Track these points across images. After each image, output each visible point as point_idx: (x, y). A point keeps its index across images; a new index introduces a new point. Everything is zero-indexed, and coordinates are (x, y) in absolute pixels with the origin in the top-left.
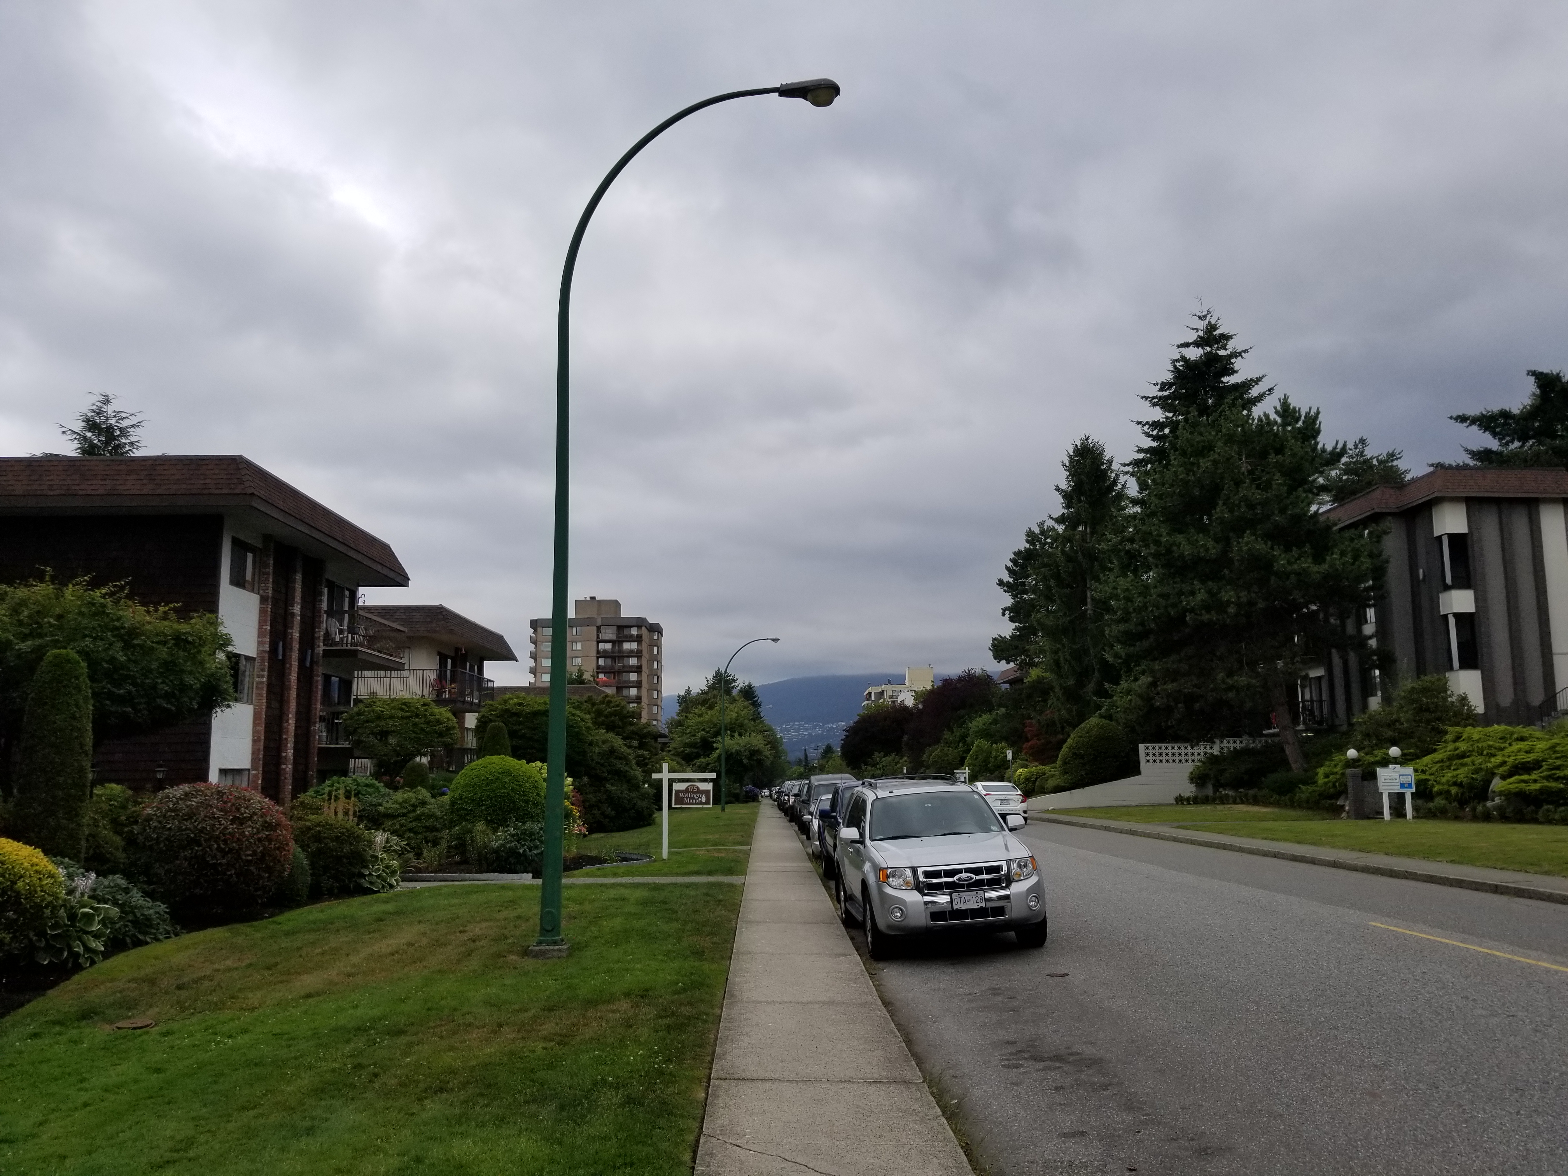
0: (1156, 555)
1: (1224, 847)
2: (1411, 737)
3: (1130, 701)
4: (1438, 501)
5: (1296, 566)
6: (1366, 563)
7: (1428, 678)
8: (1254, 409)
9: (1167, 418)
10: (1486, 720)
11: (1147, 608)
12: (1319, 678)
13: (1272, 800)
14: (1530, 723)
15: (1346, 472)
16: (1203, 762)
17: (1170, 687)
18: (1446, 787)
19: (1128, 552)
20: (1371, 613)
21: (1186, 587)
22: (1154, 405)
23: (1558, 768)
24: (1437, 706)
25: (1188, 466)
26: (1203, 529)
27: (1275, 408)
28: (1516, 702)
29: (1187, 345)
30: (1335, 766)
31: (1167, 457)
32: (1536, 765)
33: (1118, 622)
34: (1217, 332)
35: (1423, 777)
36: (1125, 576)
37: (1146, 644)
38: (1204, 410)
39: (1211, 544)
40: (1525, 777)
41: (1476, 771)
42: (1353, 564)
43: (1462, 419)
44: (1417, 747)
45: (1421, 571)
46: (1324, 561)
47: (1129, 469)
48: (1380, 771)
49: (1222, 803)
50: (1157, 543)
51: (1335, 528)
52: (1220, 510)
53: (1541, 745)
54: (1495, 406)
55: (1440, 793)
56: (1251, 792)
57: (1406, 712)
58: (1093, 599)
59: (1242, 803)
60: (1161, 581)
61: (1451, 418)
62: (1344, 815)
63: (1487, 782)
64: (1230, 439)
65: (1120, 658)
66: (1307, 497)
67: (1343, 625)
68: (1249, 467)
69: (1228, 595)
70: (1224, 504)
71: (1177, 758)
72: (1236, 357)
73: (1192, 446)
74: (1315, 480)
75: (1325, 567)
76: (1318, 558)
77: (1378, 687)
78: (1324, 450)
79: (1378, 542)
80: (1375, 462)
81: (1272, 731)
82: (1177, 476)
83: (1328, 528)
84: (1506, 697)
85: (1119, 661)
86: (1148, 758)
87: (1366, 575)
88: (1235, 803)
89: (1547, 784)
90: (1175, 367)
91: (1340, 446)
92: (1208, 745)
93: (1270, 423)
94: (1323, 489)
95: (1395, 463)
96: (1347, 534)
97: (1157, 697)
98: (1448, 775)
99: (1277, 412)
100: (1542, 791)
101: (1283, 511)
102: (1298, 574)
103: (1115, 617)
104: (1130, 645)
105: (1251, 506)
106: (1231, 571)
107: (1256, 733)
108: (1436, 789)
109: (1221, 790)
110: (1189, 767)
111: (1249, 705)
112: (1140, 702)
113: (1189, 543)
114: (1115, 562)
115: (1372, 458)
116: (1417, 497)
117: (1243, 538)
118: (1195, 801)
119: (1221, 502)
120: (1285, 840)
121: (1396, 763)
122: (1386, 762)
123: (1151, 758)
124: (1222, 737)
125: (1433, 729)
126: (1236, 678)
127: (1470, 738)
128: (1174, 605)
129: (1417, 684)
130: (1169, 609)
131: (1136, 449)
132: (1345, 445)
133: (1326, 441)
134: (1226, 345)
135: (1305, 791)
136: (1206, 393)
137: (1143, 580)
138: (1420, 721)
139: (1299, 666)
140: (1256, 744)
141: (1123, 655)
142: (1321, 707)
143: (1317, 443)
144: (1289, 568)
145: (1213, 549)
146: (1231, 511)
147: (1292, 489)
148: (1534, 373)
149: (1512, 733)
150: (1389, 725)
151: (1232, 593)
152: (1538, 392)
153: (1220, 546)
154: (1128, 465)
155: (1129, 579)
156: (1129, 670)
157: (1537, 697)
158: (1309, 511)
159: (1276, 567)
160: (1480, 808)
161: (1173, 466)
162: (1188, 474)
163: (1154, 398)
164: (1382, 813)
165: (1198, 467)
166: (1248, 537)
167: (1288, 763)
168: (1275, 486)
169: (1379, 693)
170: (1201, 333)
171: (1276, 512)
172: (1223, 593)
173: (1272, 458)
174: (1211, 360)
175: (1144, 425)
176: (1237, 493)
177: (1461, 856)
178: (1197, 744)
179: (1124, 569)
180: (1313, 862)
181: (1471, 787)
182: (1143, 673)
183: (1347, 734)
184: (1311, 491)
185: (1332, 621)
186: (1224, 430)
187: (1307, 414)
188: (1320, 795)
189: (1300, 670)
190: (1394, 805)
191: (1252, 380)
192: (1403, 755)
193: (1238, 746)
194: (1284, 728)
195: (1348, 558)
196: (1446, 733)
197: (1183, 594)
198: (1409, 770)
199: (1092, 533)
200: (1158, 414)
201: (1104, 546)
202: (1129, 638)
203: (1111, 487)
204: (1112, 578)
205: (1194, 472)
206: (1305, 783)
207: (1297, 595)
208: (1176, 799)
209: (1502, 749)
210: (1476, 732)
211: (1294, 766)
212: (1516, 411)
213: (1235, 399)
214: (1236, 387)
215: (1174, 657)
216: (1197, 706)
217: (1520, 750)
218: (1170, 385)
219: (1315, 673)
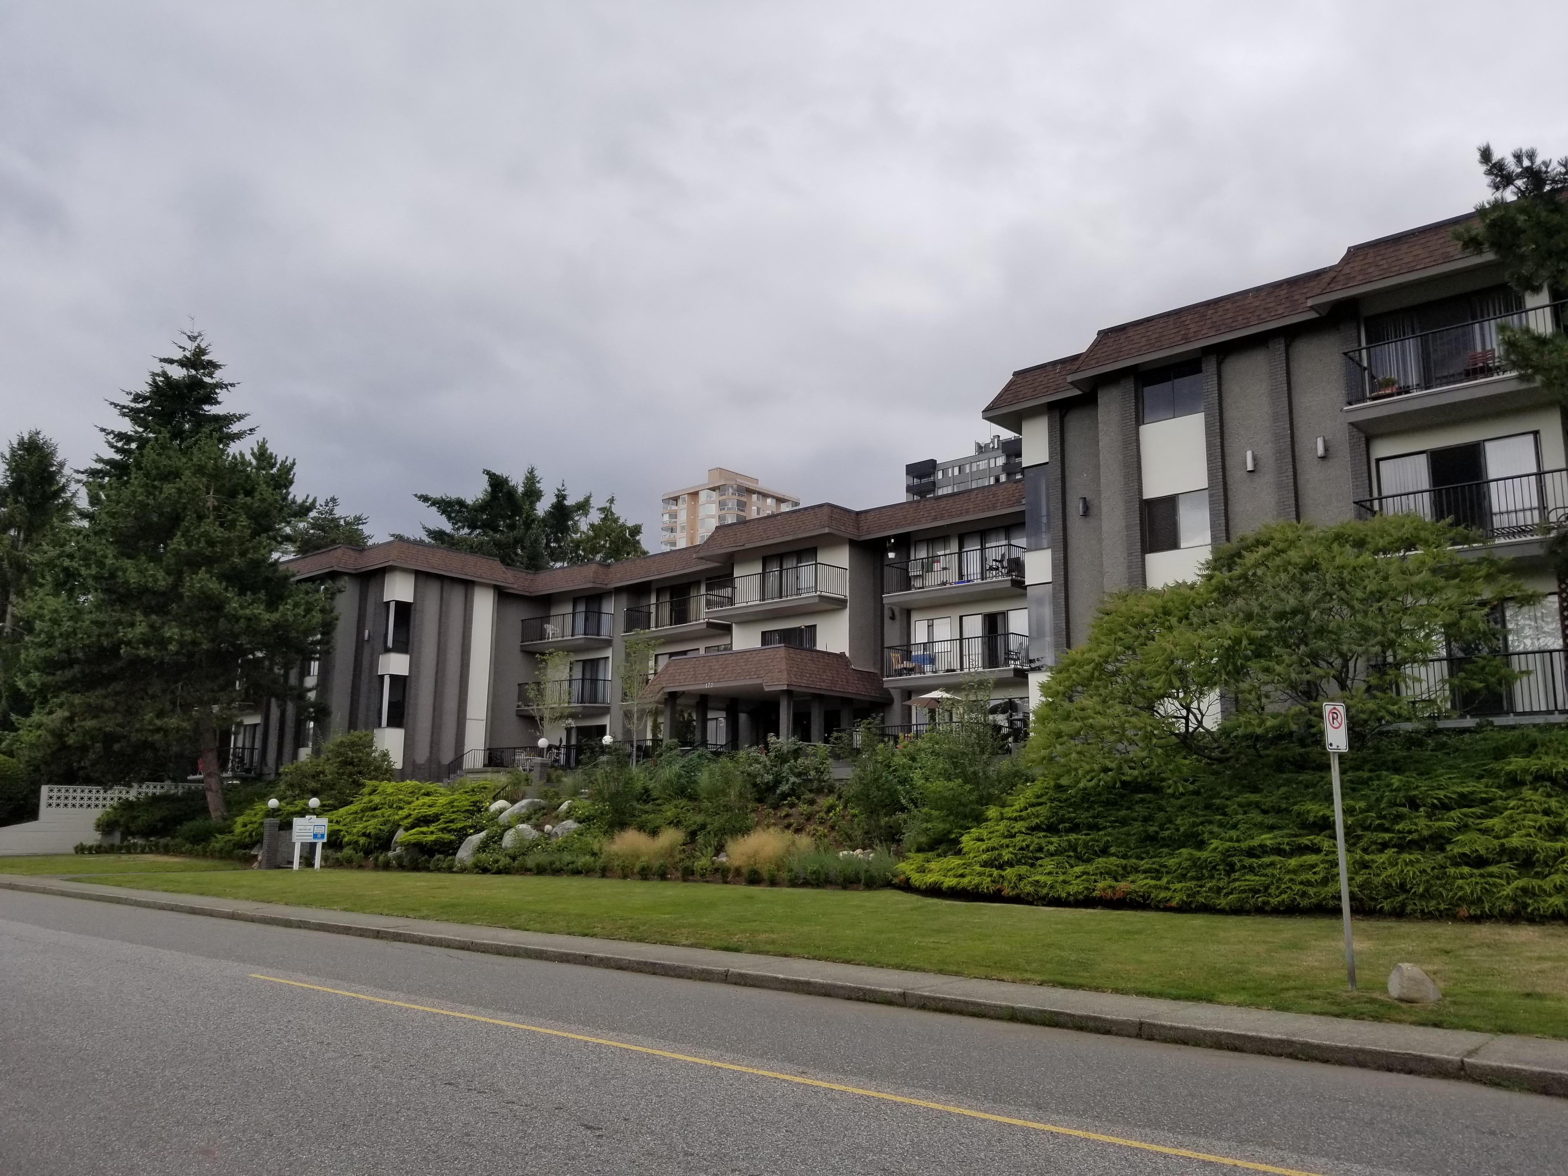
0: (96, 578)
1: (118, 901)
2: (332, 789)
3: (40, 736)
4: (391, 569)
5: (248, 612)
6: (317, 617)
7: (357, 733)
8: (232, 444)
9: (136, 432)
10: (402, 775)
11: (76, 635)
12: (255, 725)
13: (183, 849)
14: (438, 779)
15: (314, 526)
16: (115, 809)
17: (90, 724)
18: (355, 838)
19: (66, 570)
20: (315, 666)
21: (125, 617)
22: (124, 415)
23: (452, 821)
24: (360, 760)
25: (150, 489)
26: (156, 558)
27: (252, 449)
28: (430, 760)
29: (171, 361)
30: (255, 815)
31: (128, 474)
32: (435, 818)
33: (41, 645)
34: (206, 358)
35: (337, 827)
36: (56, 595)
37: (68, 674)
38: (178, 434)
39: (161, 575)
40: (425, 829)
41: (385, 823)
42: (305, 616)
43: (425, 499)
44: (336, 799)
45: (367, 632)
46: (277, 610)
47: (83, 477)
48: (297, 821)
49: (129, 852)
50: (101, 564)
51: (292, 579)
52: (177, 542)
53: (442, 800)
54: (453, 494)
55: (349, 844)
56: (163, 841)
57: (331, 764)
58: (13, 616)
59: (151, 852)
60: (98, 607)
61: (416, 495)
62: (256, 864)
63: (392, 833)
64: (200, 470)
65: (34, 687)
66: (269, 544)
67: (286, 676)
68: (216, 503)
69: (172, 631)
70: (183, 536)
71: (85, 802)
72: (222, 388)
73: (157, 468)
74: (280, 529)
75: (275, 616)
76: (272, 606)
77: (311, 738)
78: (294, 502)
79: (332, 599)
80: (342, 522)
81: (198, 777)
82: (135, 497)
83: (287, 578)
84: (422, 755)
85: (32, 690)
86: (50, 801)
87: (314, 629)
88: (143, 852)
89: (441, 835)
90: (154, 381)
91: (310, 500)
92: (124, 789)
93: (244, 463)
94: (288, 539)
95: (360, 527)
96: (304, 587)
97: (71, 734)
98: (359, 826)
99: (253, 454)
100: (435, 842)
101: (243, 554)
102: (249, 619)
103: (37, 640)
104: (48, 674)
105: (211, 543)
106: (179, 607)
107: (177, 779)
108: (346, 839)
109: (130, 838)
110: (97, 813)
111: (175, 749)
112: (50, 738)
113: (138, 571)
114: (48, 578)
115: (340, 518)
116: (372, 562)
117: (197, 574)
118: (98, 850)
119: (179, 533)
120: (187, 892)
121: (314, 814)
122: (302, 813)
123: (54, 801)
124: (141, 782)
125: (354, 782)
126: (166, 720)
127: (384, 791)
128: (107, 635)
129: (347, 739)
130: (103, 638)
131: (95, 457)
132: (315, 501)
133: (298, 493)
134: (213, 373)
135: (219, 841)
136: (184, 416)
137: (78, 603)
138: (343, 774)
139: (236, 712)
140: (179, 790)
141: (38, 684)
142: (252, 753)
143: (288, 493)
144: (241, 612)
145: (163, 581)
146: (189, 544)
147: (255, 534)
148: (488, 473)
149: (420, 789)
150: (314, 777)
151: (176, 630)
152: (489, 489)
153: (170, 580)
154: (82, 473)
155: (61, 600)
156: (44, 702)
157: (447, 757)
158: (270, 557)
159: (227, 609)
160: (381, 858)
161: (133, 485)
162: (147, 497)
163: (124, 407)
164: (292, 863)
165: (161, 492)
166: (202, 573)
167: (209, 812)
168: (238, 527)
169: (310, 744)
170: (188, 354)
171: (236, 553)
172: (166, 629)
173: (241, 498)
174: (195, 384)
175: (108, 434)
176: (199, 527)
177: (356, 904)
178: (111, 788)
179: (59, 586)
180: (211, 914)
181: (378, 838)
182: (61, 705)
183: (273, 784)
184: (275, 539)
185: (276, 670)
186: (195, 459)
187: (283, 462)
188: (234, 845)
189: (236, 716)
190: (305, 855)
191: (234, 415)
192: (323, 806)
193: (158, 791)
194: (209, 775)
195: (301, 611)
196: (363, 785)
197: (121, 624)
198: (324, 821)
199: (26, 541)
200: (126, 426)
201: (36, 557)
202: (49, 666)
203: (57, 494)
204: (41, 595)
205: (155, 496)
206: (221, 832)
207: (243, 640)
208: (76, 848)
209: (409, 803)
210: (389, 787)
211: (213, 815)
212: (469, 502)
213: (214, 430)
214: (216, 418)
215: (99, 692)
216: (116, 747)
217: (424, 804)
218: (145, 399)
219: (249, 720)
